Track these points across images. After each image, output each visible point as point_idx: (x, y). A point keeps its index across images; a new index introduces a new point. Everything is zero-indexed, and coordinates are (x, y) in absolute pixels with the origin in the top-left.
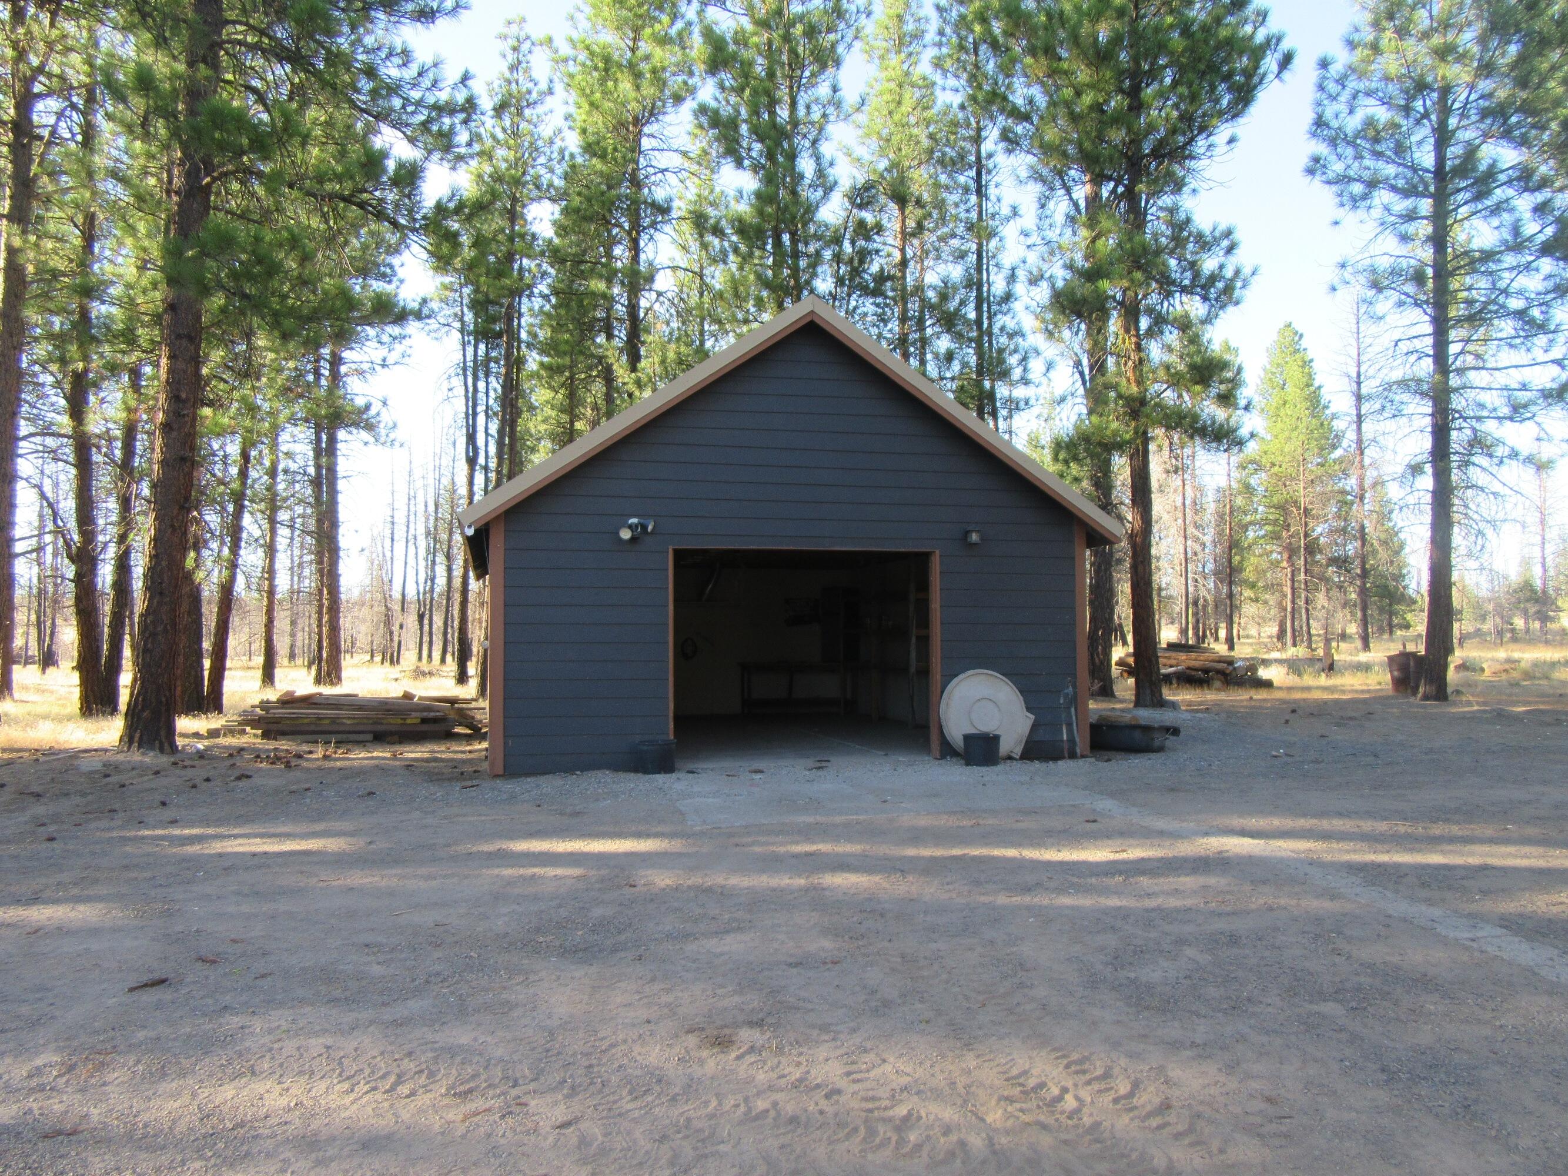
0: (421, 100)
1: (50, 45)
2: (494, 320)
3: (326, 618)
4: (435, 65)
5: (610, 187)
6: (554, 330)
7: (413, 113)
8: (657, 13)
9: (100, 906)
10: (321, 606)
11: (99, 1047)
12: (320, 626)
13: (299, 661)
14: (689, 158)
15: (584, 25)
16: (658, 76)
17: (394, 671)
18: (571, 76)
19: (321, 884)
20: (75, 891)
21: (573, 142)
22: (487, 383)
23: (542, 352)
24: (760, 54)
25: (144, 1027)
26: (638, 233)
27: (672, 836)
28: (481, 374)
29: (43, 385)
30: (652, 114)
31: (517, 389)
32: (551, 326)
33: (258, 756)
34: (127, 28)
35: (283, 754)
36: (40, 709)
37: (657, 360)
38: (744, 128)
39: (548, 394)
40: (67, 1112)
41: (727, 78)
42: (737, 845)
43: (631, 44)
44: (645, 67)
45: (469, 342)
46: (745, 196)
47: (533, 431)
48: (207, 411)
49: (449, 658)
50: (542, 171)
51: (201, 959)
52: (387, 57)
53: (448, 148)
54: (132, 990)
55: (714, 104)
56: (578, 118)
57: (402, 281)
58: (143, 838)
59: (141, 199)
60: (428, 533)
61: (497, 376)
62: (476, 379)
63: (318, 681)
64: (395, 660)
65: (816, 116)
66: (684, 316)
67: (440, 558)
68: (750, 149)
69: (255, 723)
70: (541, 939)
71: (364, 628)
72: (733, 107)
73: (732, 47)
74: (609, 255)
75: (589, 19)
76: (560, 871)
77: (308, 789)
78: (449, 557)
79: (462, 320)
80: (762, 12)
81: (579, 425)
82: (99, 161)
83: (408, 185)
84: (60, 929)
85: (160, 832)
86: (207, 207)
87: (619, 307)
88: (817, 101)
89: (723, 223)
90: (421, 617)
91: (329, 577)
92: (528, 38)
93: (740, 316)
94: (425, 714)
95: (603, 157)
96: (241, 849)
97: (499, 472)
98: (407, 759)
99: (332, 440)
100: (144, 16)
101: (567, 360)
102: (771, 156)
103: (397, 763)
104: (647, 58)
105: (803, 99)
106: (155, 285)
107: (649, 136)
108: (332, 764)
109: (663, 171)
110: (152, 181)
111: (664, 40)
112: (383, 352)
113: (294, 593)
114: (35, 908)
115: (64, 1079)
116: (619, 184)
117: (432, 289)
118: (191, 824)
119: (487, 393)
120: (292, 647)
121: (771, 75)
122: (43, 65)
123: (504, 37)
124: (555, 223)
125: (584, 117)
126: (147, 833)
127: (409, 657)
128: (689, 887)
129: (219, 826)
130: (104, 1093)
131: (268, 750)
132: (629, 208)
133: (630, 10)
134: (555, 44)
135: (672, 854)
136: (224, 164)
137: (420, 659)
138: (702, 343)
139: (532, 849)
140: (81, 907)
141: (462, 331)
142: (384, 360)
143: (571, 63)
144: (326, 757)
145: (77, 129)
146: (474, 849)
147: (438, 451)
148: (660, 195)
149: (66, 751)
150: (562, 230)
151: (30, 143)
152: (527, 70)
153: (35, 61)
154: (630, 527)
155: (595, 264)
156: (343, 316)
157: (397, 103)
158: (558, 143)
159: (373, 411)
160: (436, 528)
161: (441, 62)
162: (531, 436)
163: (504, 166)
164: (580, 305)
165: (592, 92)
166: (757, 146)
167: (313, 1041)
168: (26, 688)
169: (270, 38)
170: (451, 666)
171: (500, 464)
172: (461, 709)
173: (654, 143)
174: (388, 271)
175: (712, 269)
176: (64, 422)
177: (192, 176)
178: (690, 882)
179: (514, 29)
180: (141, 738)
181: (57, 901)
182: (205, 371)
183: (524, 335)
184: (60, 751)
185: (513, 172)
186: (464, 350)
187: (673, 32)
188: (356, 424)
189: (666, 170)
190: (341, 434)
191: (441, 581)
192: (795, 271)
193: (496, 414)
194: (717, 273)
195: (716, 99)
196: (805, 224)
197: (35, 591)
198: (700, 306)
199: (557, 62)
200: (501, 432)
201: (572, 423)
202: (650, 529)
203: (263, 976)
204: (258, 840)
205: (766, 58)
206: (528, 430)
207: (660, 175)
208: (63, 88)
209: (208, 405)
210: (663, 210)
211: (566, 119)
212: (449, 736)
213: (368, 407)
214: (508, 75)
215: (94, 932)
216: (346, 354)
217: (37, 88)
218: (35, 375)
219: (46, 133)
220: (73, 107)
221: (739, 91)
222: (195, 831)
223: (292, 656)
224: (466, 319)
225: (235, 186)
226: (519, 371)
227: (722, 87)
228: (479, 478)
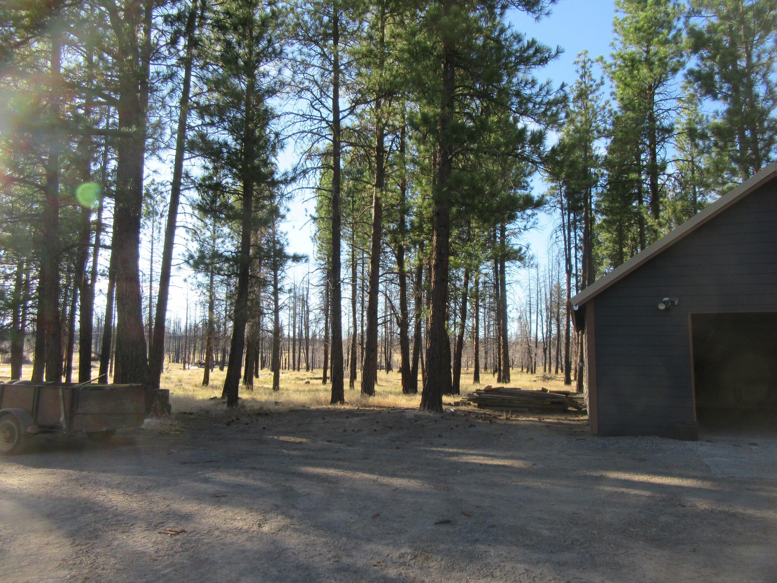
0: (542, 101)
1: (389, 114)
2: (578, 201)
3: (502, 351)
4: (548, 84)
5: (637, 125)
6: (610, 202)
7: (538, 108)
8: (660, 30)
9: (420, 481)
10: (500, 345)
11: (425, 548)
12: (499, 354)
13: (489, 371)
14: (682, 101)
15: (619, 46)
16: (663, 63)
17: (533, 377)
18: (614, 73)
19: (513, 483)
20: (409, 473)
21: (615, 106)
22: (575, 233)
23: (603, 214)
24: (725, 34)
25: (443, 543)
26: (655, 145)
27: (704, 479)
28: (572, 229)
29: (387, 252)
30: (660, 82)
31: (591, 234)
32: (609, 201)
33: (477, 416)
34: (418, 100)
35: (488, 416)
36: (388, 389)
37: (670, 211)
38: (717, 77)
39: (608, 235)
40: (415, 578)
41: (704, 53)
42: (748, 489)
43: (645, 49)
44: (655, 59)
45: (565, 213)
46: (720, 114)
47: (600, 254)
48: (451, 258)
49: (560, 371)
50: (600, 123)
51: (463, 513)
52: (525, 86)
53: (555, 122)
54: (436, 524)
55: (696, 69)
56: (618, 93)
57: (532, 188)
58: (433, 451)
59: (423, 169)
60: (547, 309)
61: (581, 228)
62: (569, 232)
63: (499, 381)
64: (533, 372)
65: (765, 59)
66: (683, 185)
67: (554, 321)
68: (721, 88)
69: (475, 400)
70: (632, 530)
71: (518, 355)
72: (709, 67)
73: (707, 36)
74: (638, 159)
75: (622, 43)
76: (637, 492)
77: (501, 434)
78: (558, 320)
79: (561, 203)
80: (724, 10)
81: (625, 250)
82: (407, 156)
83: (538, 143)
84: (405, 490)
85: (440, 449)
86: (450, 168)
87: (645, 186)
88: (764, 51)
89: (706, 131)
90: (545, 350)
91: (502, 330)
92: (589, 60)
93: (720, 180)
94: (553, 400)
95: (634, 110)
96: (475, 461)
97: (584, 277)
98: (546, 422)
99: (503, 267)
100: (424, 93)
101: (619, 217)
102: (735, 89)
103: (542, 424)
104: (656, 54)
105: (755, 52)
106: (430, 205)
107: (658, 94)
108: (510, 422)
109: (667, 111)
110: (427, 161)
111: (665, 42)
112: (524, 223)
113: (486, 339)
114: (395, 479)
115: (414, 561)
116: (643, 122)
117: (546, 190)
118: (452, 447)
119: (575, 238)
120: (486, 364)
121: (733, 44)
122: (387, 122)
123: (576, 63)
124: (607, 148)
125: (621, 92)
126: (435, 449)
127: (540, 370)
128: (720, 512)
129: (464, 449)
130: (429, 572)
131: (481, 414)
132: (649, 133)
133: (644, 32)
134: (604, 60)
135: (705, 490)
136: (456, 149)
137: (545, 371)
138: (695, 198)
139: (620, 477)
140: (412, 481)
141: (562, 209)
142: (525, 227)
143: (613, 67)
144: (507, 419)
145: (398, 146)
146: (588, 474)
147: (550, 268)
148: (666, 123)
149: (400, 408)
150: (611, 150)
151: (383, 155)
152: (590, 75)
153: (384, 121)
154: (664, 302)
155: (631, 165)
156: (511, 208)
157: (530, 105)
158: (608, 108)
159: (523, 251)
160: (551, 306)
161: (551, 82)
162: (599, 257)
163: (579, 125)
164: (624, 187)
165: (626, 79)
166: (726, 85)
167: (519, 565)
168: (382, 380)
169: (474, 89)
170: (562, 375)
171: (584, 273)
172: (571, 398)
173: (661, 97)
174: (525, 184)
175: (699, 158)
176: (396, 267)
177: (444, 156)
178: (720, 509)
179: (582, 58)
180: (428, 405)
181: (403, 477)
182: (450, 240)
183: (593, 207)
184: (397, 409)
185: (585, 127)
186: (563, 218)
187: (670, 37)
188: (515, 259)
189: (670, 109)
190: (507, 264)
191: (554, 331)
192: (756, 151)
193: (581, 248)
194: (702, 160)
195: (698, 65)
196: (761, 123)
197: (384, 338)
198: (693, 178)
199: (606, 68)
200: (584, 257)
201: (621, 249)
202: (676, 303)
203: (492, 526)
204: (482, 458)
205: (729, 36)
206: (597, 254)
207: (666, 113)
208: (394, 130)
209: (452, 255)
210: (669, 131)
211: (611, 95)
212: (565, 412)
213: (520, 249)
214: (580, 80)
215: (418, 493)
216: (508, 226)
217: (385, 132)
218: (384, 248)
219: (388, 149)
220: (397, 137)
221: (712, 58)
222: (455, 450)
223: (486, 368)
224: (564, 202)
225: (461, 157)
226: (591, 226)
227: (702, 58)
228: (573, 281)
